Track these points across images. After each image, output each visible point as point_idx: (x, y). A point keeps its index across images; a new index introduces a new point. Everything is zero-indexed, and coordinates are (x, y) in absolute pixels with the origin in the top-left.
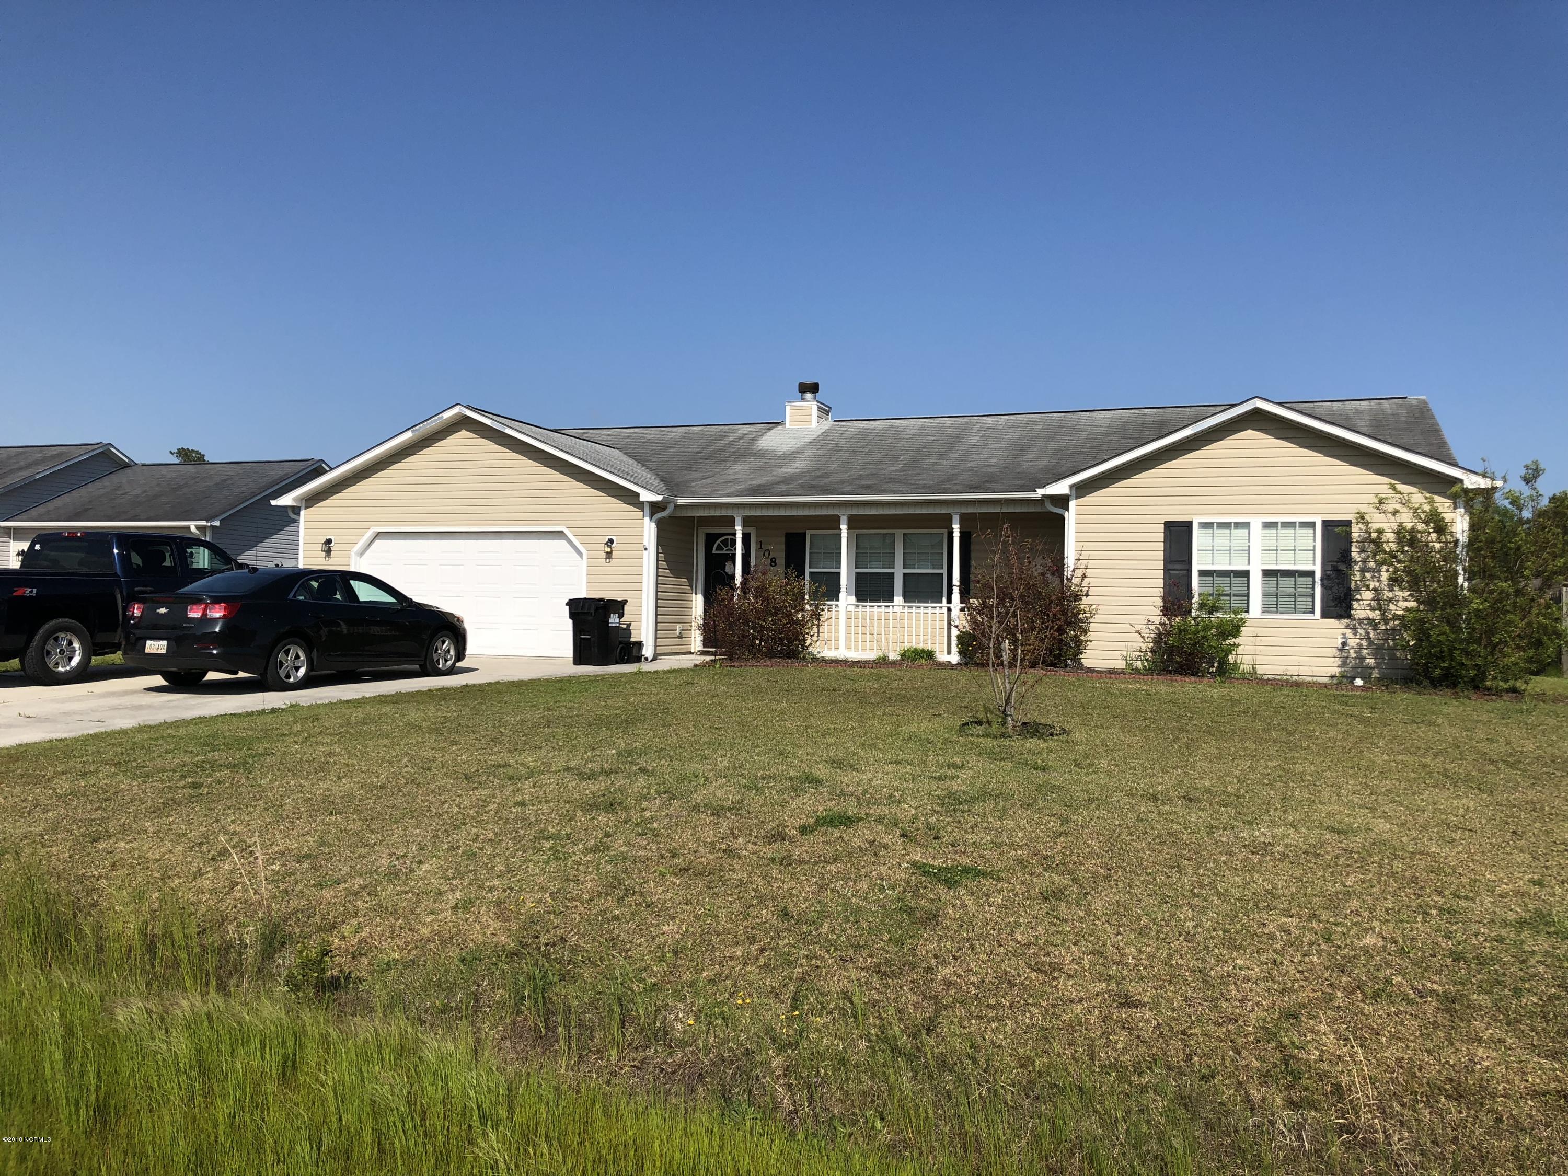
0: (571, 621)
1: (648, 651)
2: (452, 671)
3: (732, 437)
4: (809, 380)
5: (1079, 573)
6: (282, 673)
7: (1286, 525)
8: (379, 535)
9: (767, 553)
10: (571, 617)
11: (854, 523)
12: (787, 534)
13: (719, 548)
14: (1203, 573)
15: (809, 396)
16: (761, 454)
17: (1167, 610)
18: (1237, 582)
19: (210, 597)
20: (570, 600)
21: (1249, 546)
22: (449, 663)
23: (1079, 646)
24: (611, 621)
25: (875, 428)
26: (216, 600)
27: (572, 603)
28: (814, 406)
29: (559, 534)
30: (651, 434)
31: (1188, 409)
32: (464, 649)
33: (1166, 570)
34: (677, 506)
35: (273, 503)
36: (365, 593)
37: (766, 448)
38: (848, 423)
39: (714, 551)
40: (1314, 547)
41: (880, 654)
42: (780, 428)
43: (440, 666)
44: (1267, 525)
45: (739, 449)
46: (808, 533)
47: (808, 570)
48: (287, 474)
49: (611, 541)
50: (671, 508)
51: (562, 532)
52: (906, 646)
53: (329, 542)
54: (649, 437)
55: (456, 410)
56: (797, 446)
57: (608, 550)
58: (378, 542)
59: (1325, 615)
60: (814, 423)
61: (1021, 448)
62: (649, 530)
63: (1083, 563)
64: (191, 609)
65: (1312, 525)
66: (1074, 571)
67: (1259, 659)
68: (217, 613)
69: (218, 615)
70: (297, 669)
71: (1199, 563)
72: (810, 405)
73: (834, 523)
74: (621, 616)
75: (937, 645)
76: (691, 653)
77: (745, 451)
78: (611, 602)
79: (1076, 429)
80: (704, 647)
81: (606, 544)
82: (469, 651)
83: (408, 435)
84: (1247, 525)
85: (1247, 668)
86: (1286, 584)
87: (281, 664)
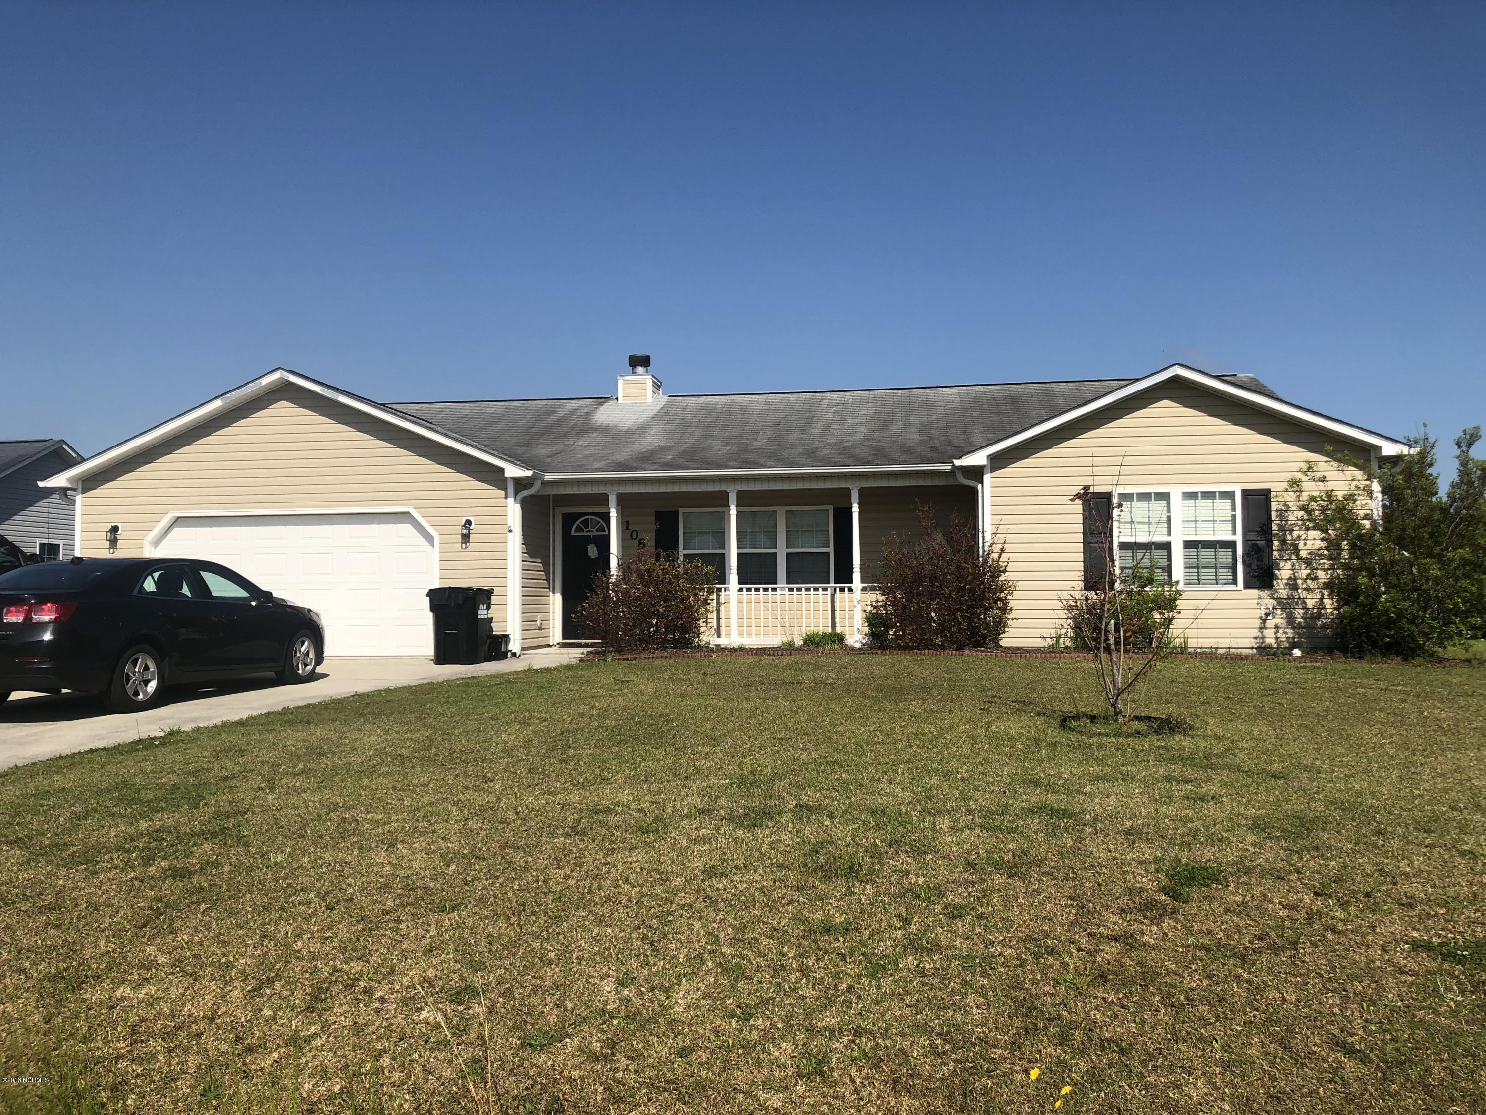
0: (431, 614)
1: (514, 646)
2: (313, 677)
3: (561, 413)
4: (639, 353)
5: (997, 548)
6: (130, 690)
7: (1209, 495)
8: (179, 521)
9: (634, 535)
10: (431, 610)
11: (743, 499)
12: (656, 513)
13: (578, 529)
14: (1124, 546)
15: (640, 369)
16: (604, 430)
17: (1090, 584)
18: (1159, 556)
19: (34, 596)
20: (431, 590)
21: (1169, 518)
22: (309, 668)
23: (1000, 625)
24: (480, 612)
25: (716, 404)
26: (42, 600)
27: (432, 593)
28: (649, 380)
29: (403, 517)
30: (467, 409)
31: (1030, 385)
32: (322, 652)
33: (1086, 543)
34: (545, 483)
35: (41, 484)
36: (219, 587)
37: (606, 423)
38: (685, 398)
39: (573, 533)
40: (1234, 517)
41: (785, 640)
42: (611, 403)
43: (300, 672)
44: (1191, 496)
45: (575, 424)
46: (681, 511)
47: (682, 551)
48: (22, 456)
49: (469, 522)
50: (538, 484)
51: (409, 513)
52: (812, 630)
53: (115, 529)
54: (467, 412)
55: (277, 375)
56: (641, 421)
57: (465, 531)
58: (177, 531)
59: (1247, 586)
60: (650, 398)
61: (883, 421)
62: (513, 512)
63: (1000, 538)
64: (9, 612)
65: (1230, 495)
66: (990, 546)
67: (1189, 633)
68: (46, 615)
69: (46, 618)
70: (146, 683)
71: (1121, 534)
72: (644, 379)
73: (721, 500)
74: (488, 608)
75: (847, 628)
76: (549, 646)
77: (586, 427)
78: (480, 590)
79: (928, 405)
80: (564, 638)
81: (464, 525)
82: (328, 651)
83: (217, 404)
84: (1165, 497)
85: (1178, 642)
86: (1207, 555)
87: (128, 678)
